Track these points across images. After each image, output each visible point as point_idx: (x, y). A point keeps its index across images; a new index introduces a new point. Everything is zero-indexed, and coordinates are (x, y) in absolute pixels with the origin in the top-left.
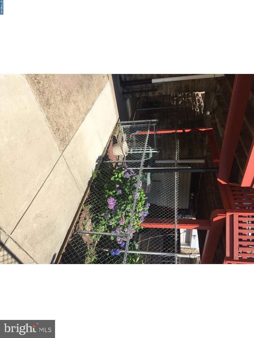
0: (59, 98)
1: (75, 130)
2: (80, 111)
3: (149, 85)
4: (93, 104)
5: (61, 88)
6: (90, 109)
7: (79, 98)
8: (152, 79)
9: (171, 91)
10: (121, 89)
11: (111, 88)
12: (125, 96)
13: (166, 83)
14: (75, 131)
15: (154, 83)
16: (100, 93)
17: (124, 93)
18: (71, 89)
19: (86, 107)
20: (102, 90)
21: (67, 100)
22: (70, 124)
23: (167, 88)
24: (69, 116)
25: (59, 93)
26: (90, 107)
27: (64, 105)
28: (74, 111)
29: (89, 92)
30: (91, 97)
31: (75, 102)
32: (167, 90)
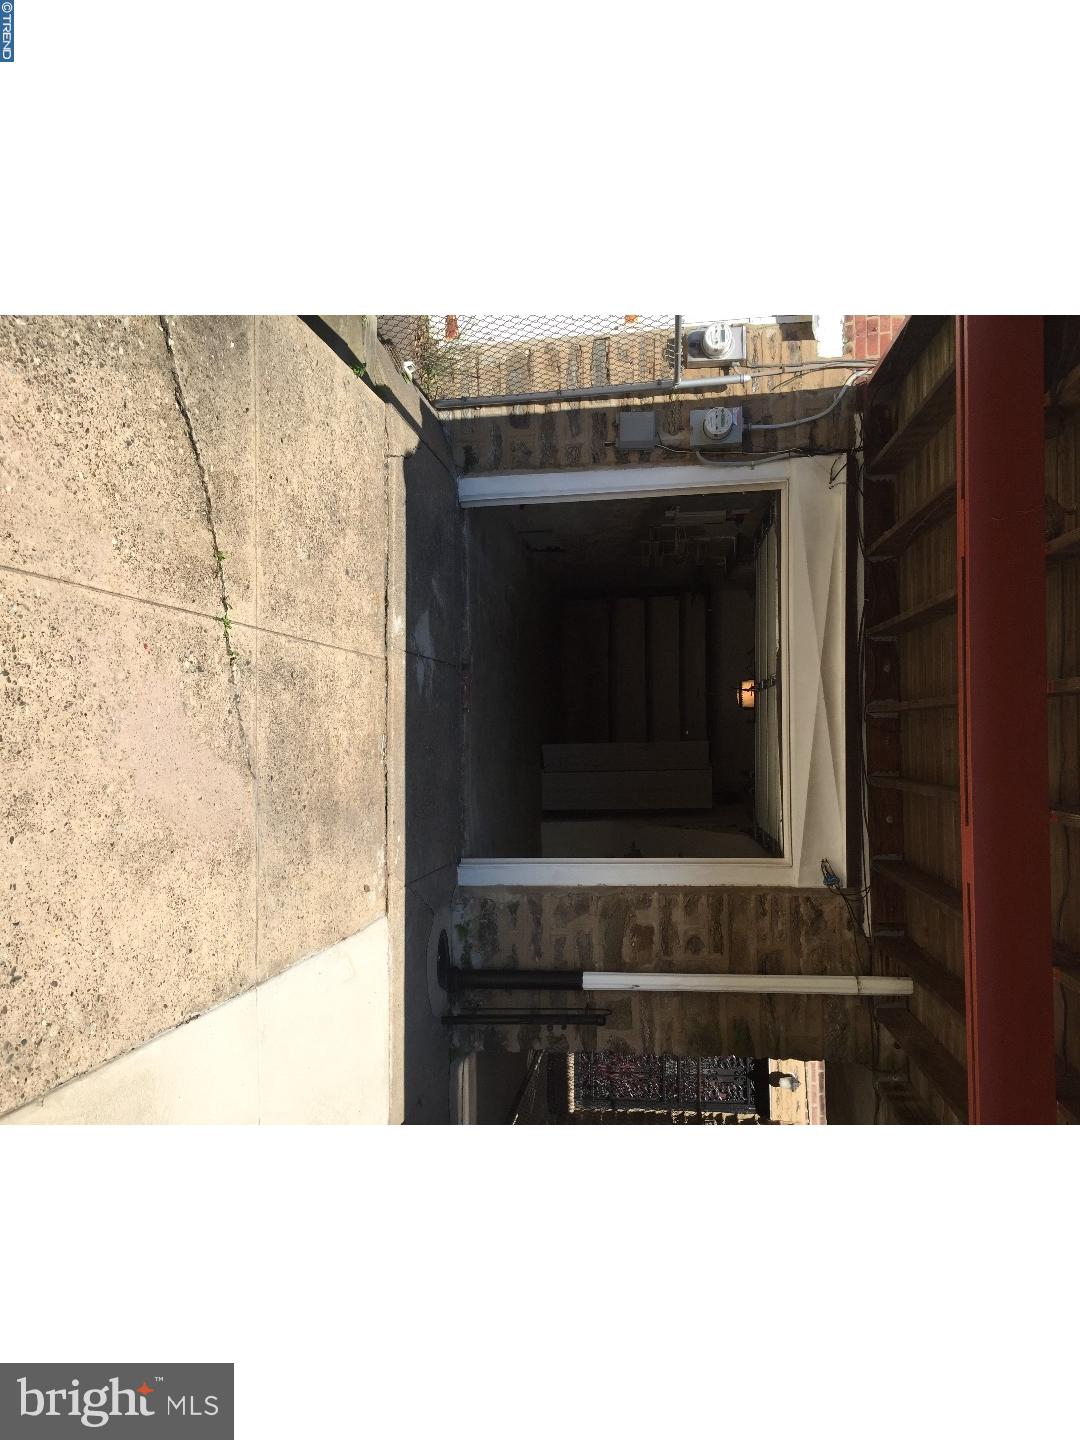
0: (98, 830)
1: (119, 1044)
2: (193, 957)
3: (570, 999)
4: (278, 969)
5: (131, 795)
6: (252, 980)
7: (209, 893)
8: (584, 973)
9: (668, 1039)
10: (438, 997)
11: (391, 954)
12: (456, 1041)
13: (648, 995)
14: (117, 1048)
15: (591, 992)
16: (331, 943)
17: (448, 1020)
18: (184, 834)
19: (232, 959)
20: (344, 939)
21: (136, 865)
22: (103, 991)
23: (651, 1021)
24: (116, 944)
25: (108, 809)
26: (259, 973)
27: (110, 880)
28: (155, 937)
29: (271, 901)
30: (275, 933)
31: (178, 902)
32: (651, 1034)
